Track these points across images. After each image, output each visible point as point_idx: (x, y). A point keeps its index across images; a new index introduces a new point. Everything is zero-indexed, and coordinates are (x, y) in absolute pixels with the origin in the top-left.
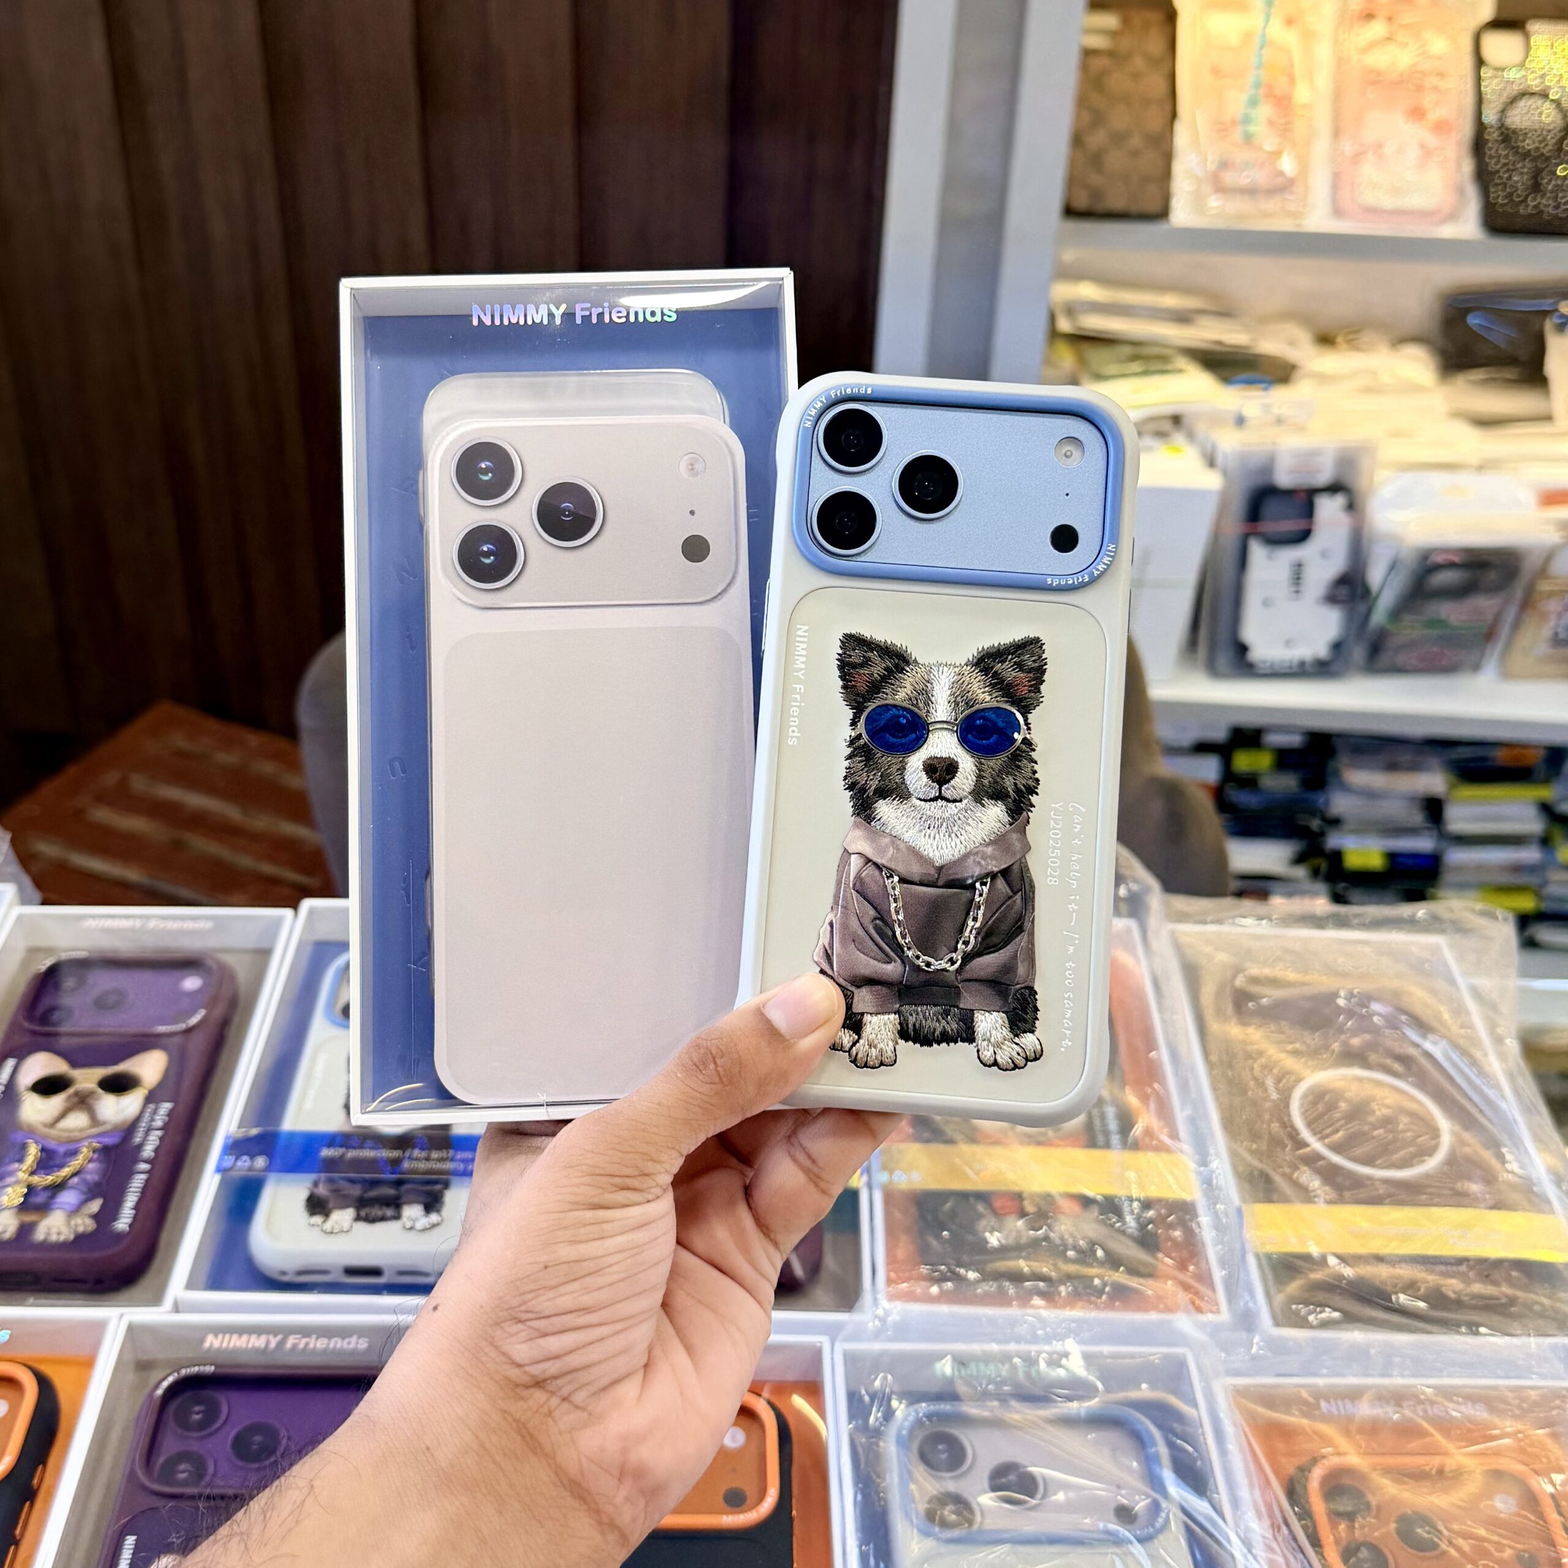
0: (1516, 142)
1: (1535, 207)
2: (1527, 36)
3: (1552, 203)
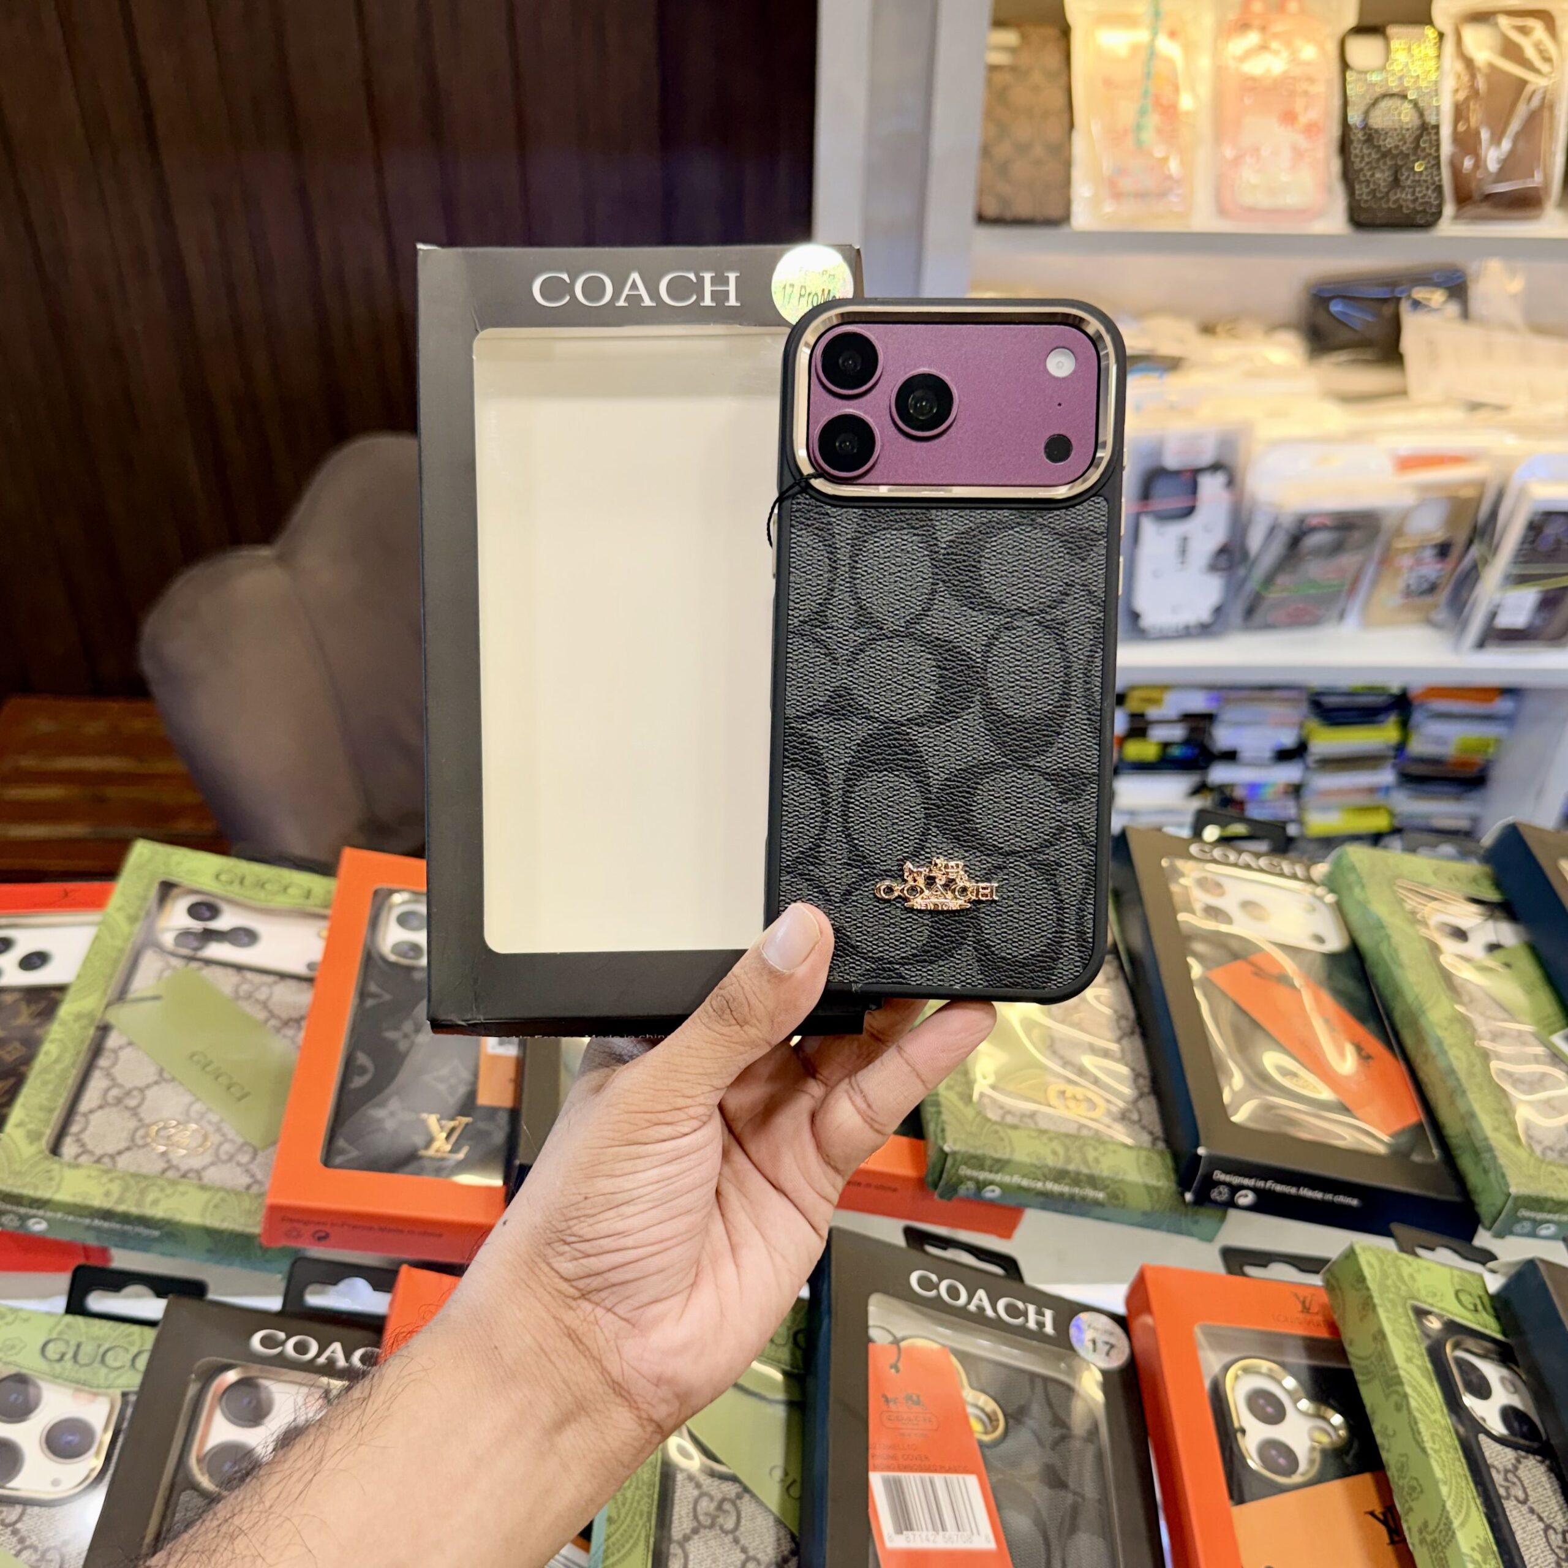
0: (1378, 141)
2: (1388, 41)
3: (1411, 197)
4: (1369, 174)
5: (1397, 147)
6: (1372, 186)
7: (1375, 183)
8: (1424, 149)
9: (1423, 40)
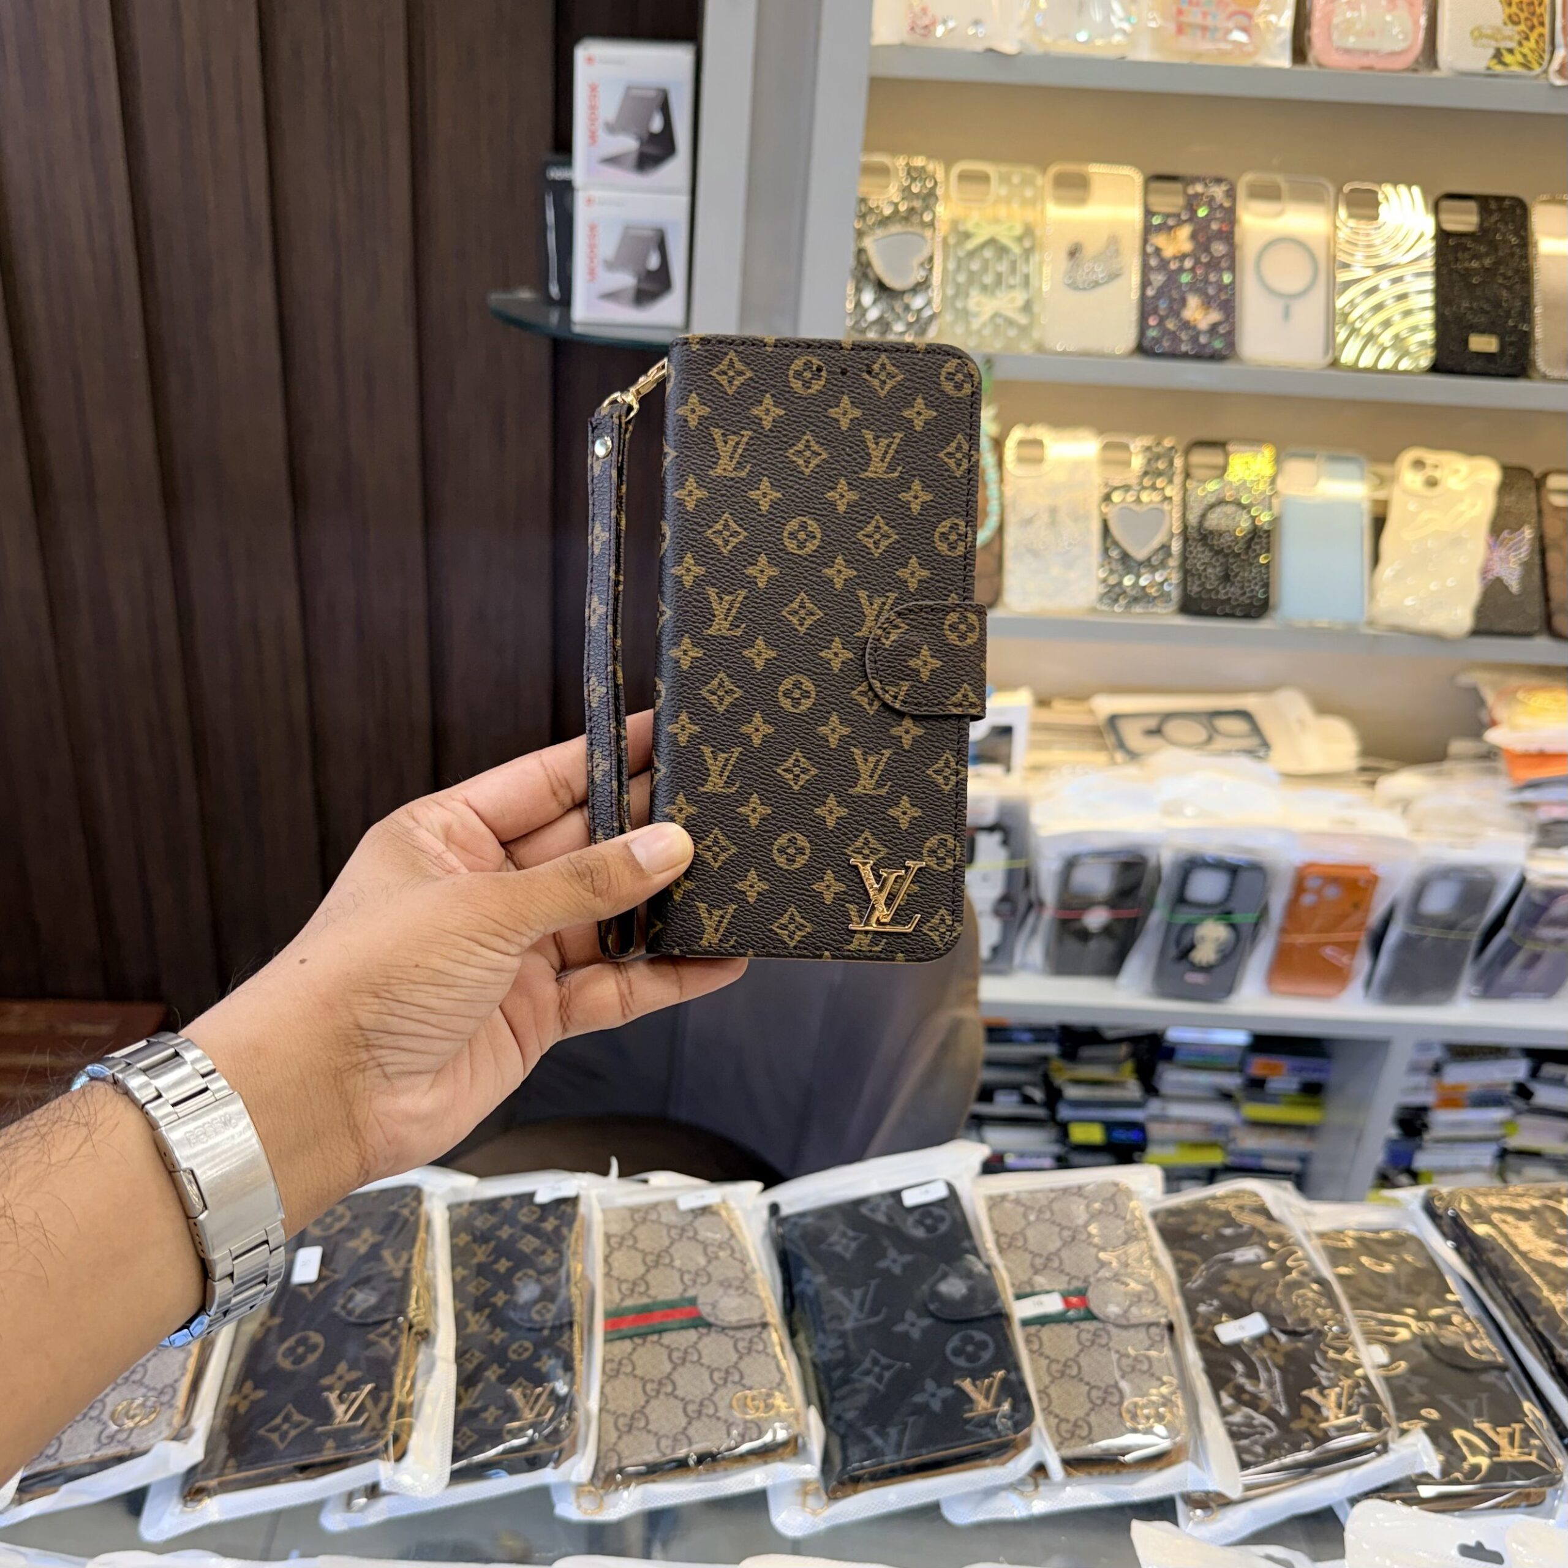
0: (1212, 541)
1: (1226, 593)
2: (1227, 455)
3: (1239, 592)
4: (1202, 568)
5: (1229, 547)
6: (1203, 580)
7: (1206, 577)
8: (1255, 550)
9: (1259, 456)
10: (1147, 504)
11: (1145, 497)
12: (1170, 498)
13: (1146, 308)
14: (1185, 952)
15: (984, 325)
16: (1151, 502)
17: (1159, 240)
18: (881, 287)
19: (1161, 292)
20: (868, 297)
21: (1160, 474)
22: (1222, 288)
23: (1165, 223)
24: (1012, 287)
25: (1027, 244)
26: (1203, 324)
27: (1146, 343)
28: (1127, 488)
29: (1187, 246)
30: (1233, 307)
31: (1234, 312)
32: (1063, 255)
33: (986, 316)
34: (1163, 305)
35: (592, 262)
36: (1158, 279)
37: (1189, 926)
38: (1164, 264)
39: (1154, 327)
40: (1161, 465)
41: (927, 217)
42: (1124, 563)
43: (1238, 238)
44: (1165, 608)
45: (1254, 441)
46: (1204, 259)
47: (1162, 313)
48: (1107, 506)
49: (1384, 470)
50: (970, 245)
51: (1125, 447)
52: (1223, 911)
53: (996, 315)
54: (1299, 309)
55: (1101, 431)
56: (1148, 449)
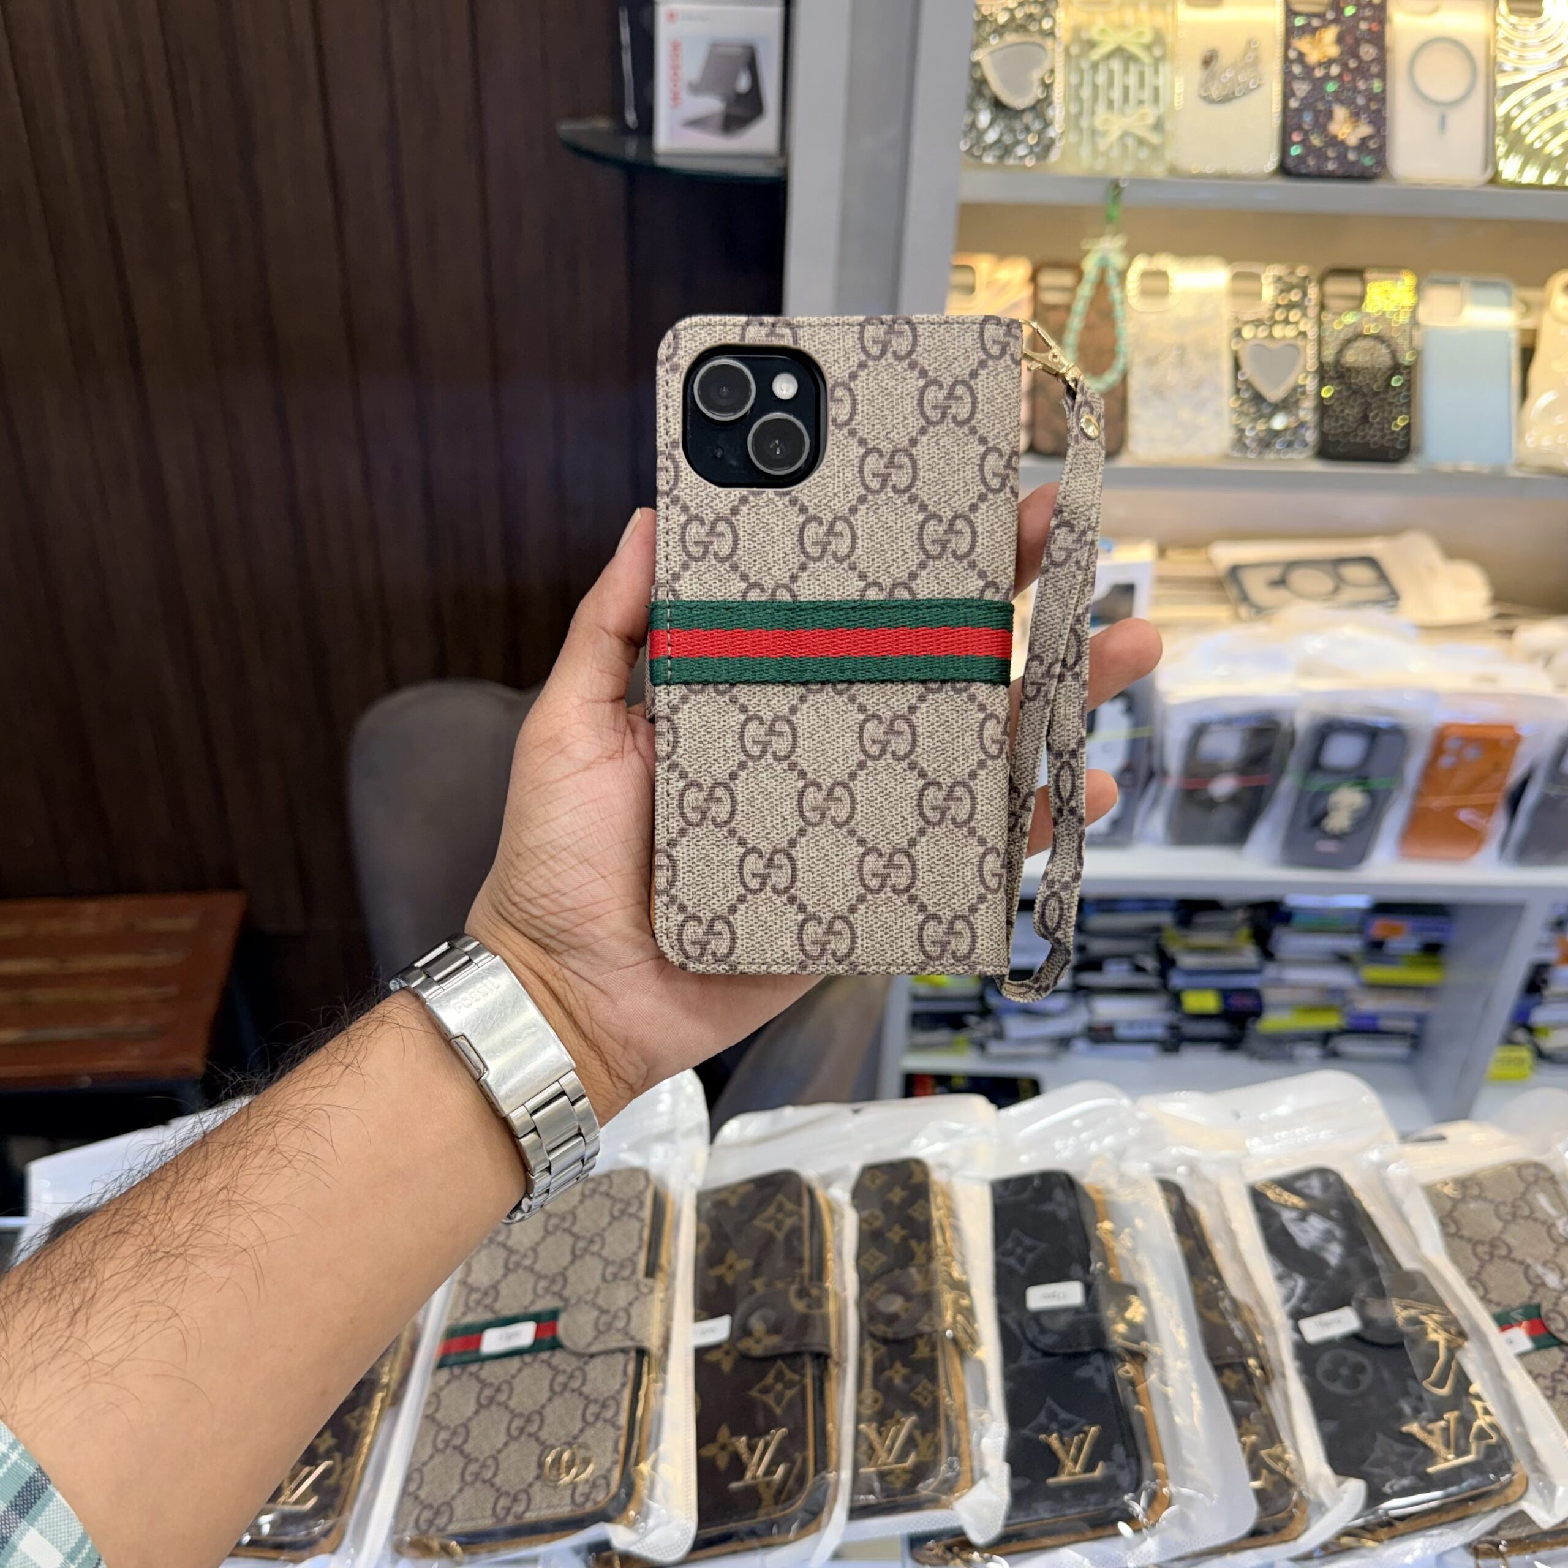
0: (1351, 379)
1: (1364, 437)
2: (1364, 283)
3: (1379, 434)
4: (1340, 408)
5: (1368, 384)
6: (1340, 422)
7: (1343, 418)
8: (1395, 388)
9: (1399, 283)
10: (1279, 340)
11: (1278, 331)
12: (1303, 334)
13: (1289, 124)
14: (1318, 820)
15: (1111, 146)
16: (1284, 337)
17: (1303, 44)
18: (998, 106)
19: (1307, 104)
20: (984, 118)
21: (1291, 306)
22: (1371, 97)
23: (1309, 24)
24: (1141, 102)
25: (1157, 52)
26: (1353, 140)
27: (1290, 163)
28: (1258, 323)
29: (1333, 51)
30: (1384, 119)
31: (1385, 125)
32: (1197, 64)
33: (1115, 135)
34: (1308, 118)
35: (675, 85)
36: (1302, 89)
37: (1323, 794)
38: (1308, 70)
39: (1297, 143)
40: (1295, 296)
41: (1046, 24)
42: (1257, 405)
43: (1389, 40)
44: (1301, 453)
45: (1392, 268)
46: (1353, 64)
47: (1306, 127)
48: (1237, 343)
49: (1531, 295)
50: (1096, 55)
51: (1256, 277)
52: (1359, 776)
53: (1125, 134)
54: (1455, 119)
55: (1229, 258)
56: (1279, 279)
